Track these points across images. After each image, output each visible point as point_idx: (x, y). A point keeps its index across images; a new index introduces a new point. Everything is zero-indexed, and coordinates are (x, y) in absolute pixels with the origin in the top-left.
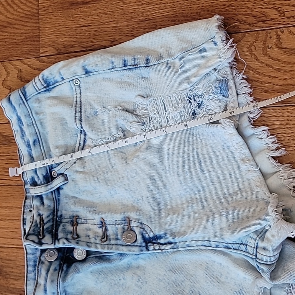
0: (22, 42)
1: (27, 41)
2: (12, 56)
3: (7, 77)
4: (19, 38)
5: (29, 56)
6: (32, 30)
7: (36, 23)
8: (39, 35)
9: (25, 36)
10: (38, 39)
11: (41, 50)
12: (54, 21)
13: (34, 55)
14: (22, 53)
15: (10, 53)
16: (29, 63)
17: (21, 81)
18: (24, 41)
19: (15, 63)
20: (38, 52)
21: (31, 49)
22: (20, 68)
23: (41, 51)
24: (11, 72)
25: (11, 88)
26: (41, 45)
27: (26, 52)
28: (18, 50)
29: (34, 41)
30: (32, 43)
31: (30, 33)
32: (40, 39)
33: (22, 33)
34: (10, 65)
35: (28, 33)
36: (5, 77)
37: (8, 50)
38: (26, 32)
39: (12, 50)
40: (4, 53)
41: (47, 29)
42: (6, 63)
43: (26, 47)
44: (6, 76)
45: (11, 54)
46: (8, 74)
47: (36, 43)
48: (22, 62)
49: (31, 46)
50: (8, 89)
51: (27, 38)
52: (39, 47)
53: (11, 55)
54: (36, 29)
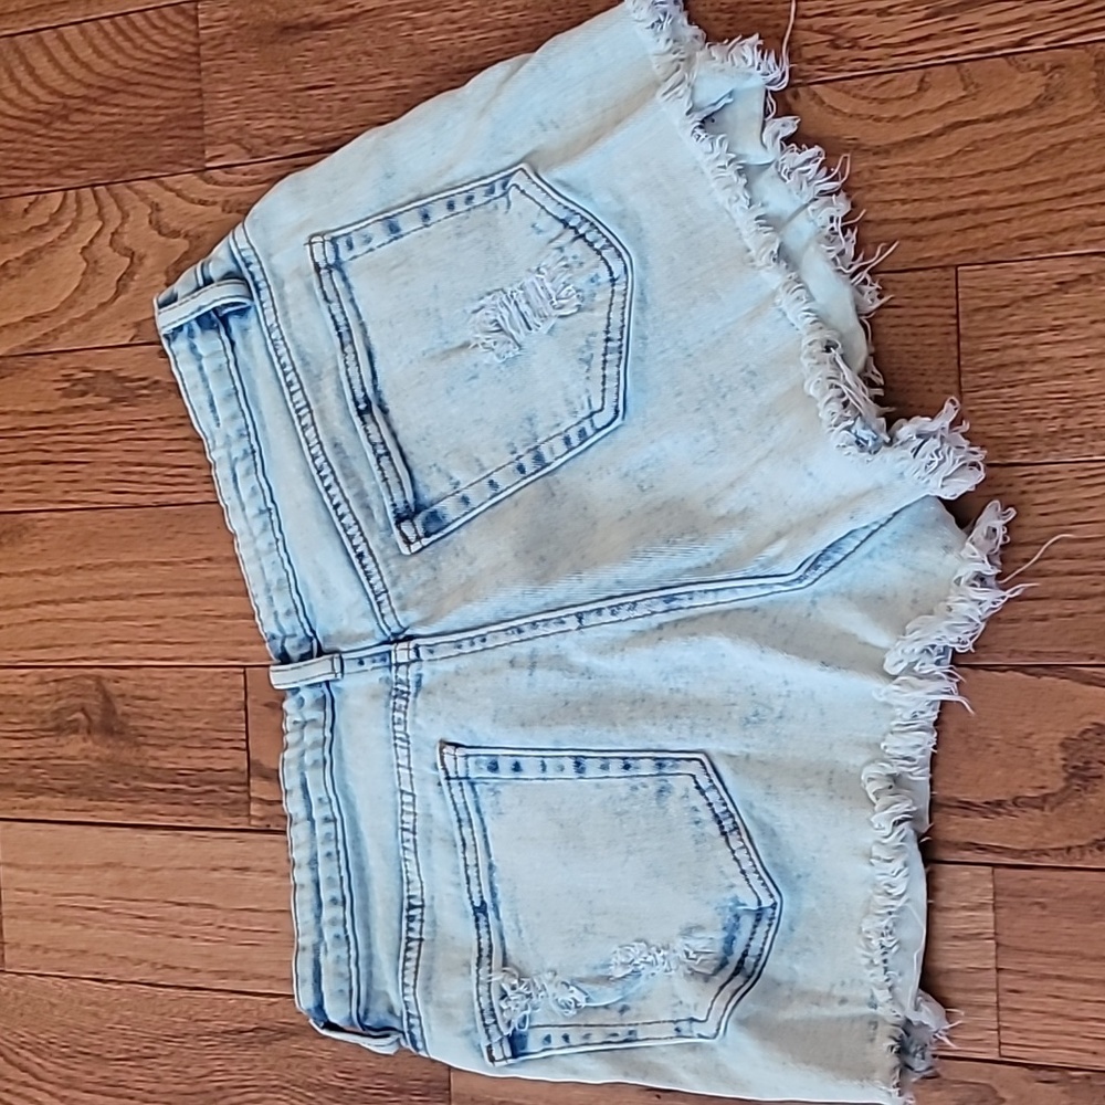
0: (158, 130)
1: (172, 129)
2: (133, 168)
3: (122, 225)
4: (150, 120)
5: (176, 168)
6: (184, 98)
7: (192, 80)
8: (201, 113)
9: (167, 115)
10: (198, 123)
11: (207, 152)
12: (239, 76)
13: (190, 166)
14: (159, 160)
15: (128, 160)
16: (178, 187)
17: (160, 233)
18: (164, 129)
19: (141, 188)
20: (200, 156)
21: (182, 148)
22: (156, 200)
23: (208, 154)
24: (132, 213)
25: (133, 253)
26: (208, 139)
27: (169, 157)
28: (150, 152)
29: (190, 128)
30: (184, 133)
31: (178, 107)
32: (206, 123)
33: (158, 108)
34: (128, 191)
35: (173, 108)
36: (116, 226)
37: (123, 153)
38: (167, 104)
39: (134, 152)
40: (113, 161)
41: (221, 95)
42: (119, 188)
43: (170, 145)
44: (118, 222)
45: (130, 163)
46: (125, 216)
47: (194, 133)
48: (161, 183)
49: (183, 142)
50: (126, 255)
51: (170, 121)
52: (203, 145)
53: (133, 166)
54: (193, 98)
